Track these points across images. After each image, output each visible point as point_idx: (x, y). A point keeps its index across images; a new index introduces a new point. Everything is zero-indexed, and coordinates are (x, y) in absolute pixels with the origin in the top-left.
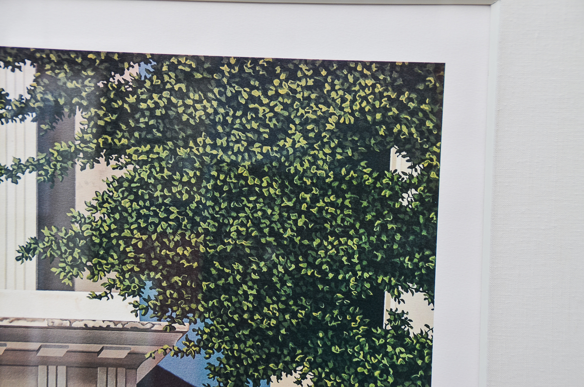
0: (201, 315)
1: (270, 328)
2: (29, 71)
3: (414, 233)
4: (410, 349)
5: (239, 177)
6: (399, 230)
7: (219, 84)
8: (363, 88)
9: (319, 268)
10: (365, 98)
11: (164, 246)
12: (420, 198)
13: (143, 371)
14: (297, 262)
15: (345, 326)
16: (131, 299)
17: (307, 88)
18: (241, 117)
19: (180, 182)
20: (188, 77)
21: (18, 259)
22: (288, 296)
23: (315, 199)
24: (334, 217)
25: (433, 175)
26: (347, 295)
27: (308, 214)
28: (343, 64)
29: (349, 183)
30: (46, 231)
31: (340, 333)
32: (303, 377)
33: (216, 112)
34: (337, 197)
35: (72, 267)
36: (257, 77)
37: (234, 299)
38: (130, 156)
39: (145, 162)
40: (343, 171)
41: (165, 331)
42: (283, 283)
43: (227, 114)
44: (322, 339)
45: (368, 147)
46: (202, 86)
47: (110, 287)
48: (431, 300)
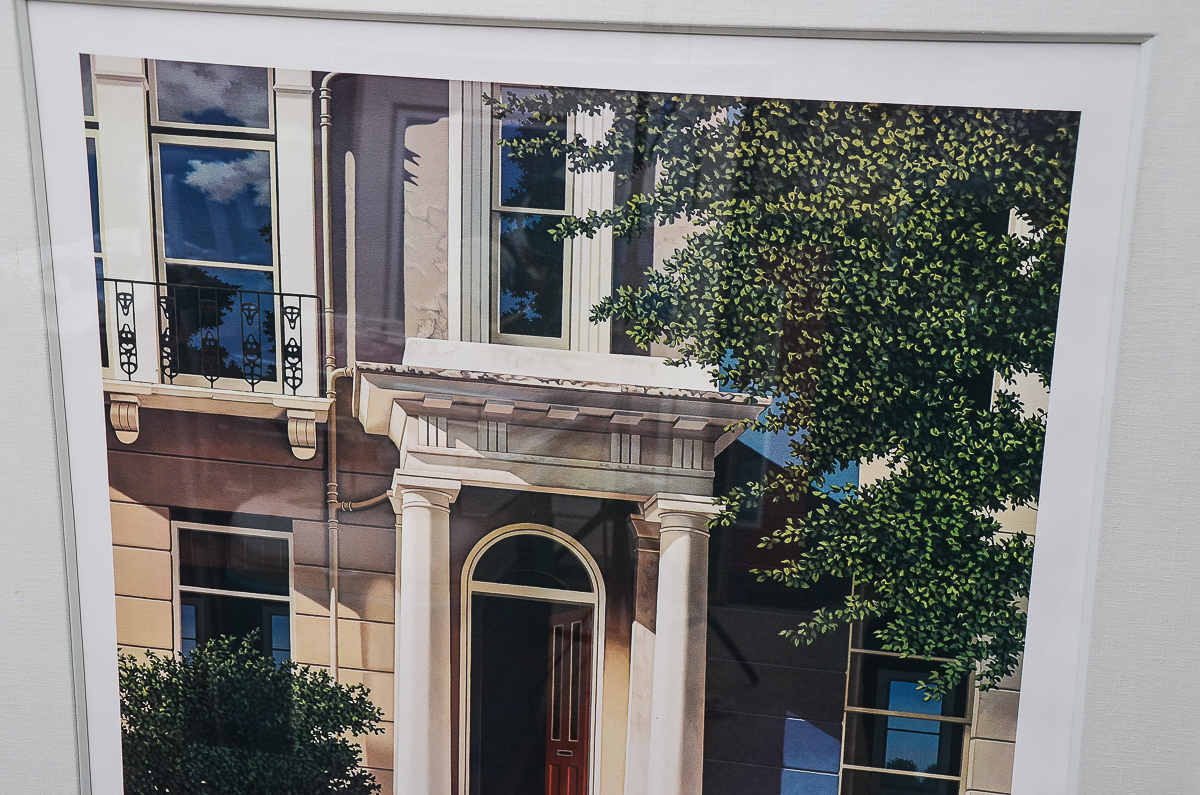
0: (786, 388)
1: (862, 406)
2: (608, 115)
3: (1032, 306)
4: (1019, 435)
5: (834, 237)
6: (1014, 303)
7: (816, 131)
8: (981, 139)
9: (920, 342)
10: (983, 151)
11: (748, 311)
12: (1040, 267)
13: (721, 446)
14: (894, 336)
15: (947, 407)
16: (710, 367)
17: (916, 138)
18: (838, 170)
19: (768, 241)
20: (777, 124)
21: (591, 320)
22: (883, 371)
23: (919, 265)
24: (940, 285)
25: (1058, 241)
26: (951, 372)
27: (910, 281)
28: (959, 111)
29: (960, 247)
30: (621, 291)
31: (941, 415)
32: (897, 459)
33: (811, 164)
34: (945, 263)
35: (648, 330)
36: (859, 124)
37: (823, 373)
38: (713, 211)
39: (730, 218)
40: (954, 234)
41: (746, 402)
42: (879, 357)
43: (823, 166)
44: (919, 420)
45: (984, 207)
46: (797, 134)
47: (688, 353)
48: (1047, 381)
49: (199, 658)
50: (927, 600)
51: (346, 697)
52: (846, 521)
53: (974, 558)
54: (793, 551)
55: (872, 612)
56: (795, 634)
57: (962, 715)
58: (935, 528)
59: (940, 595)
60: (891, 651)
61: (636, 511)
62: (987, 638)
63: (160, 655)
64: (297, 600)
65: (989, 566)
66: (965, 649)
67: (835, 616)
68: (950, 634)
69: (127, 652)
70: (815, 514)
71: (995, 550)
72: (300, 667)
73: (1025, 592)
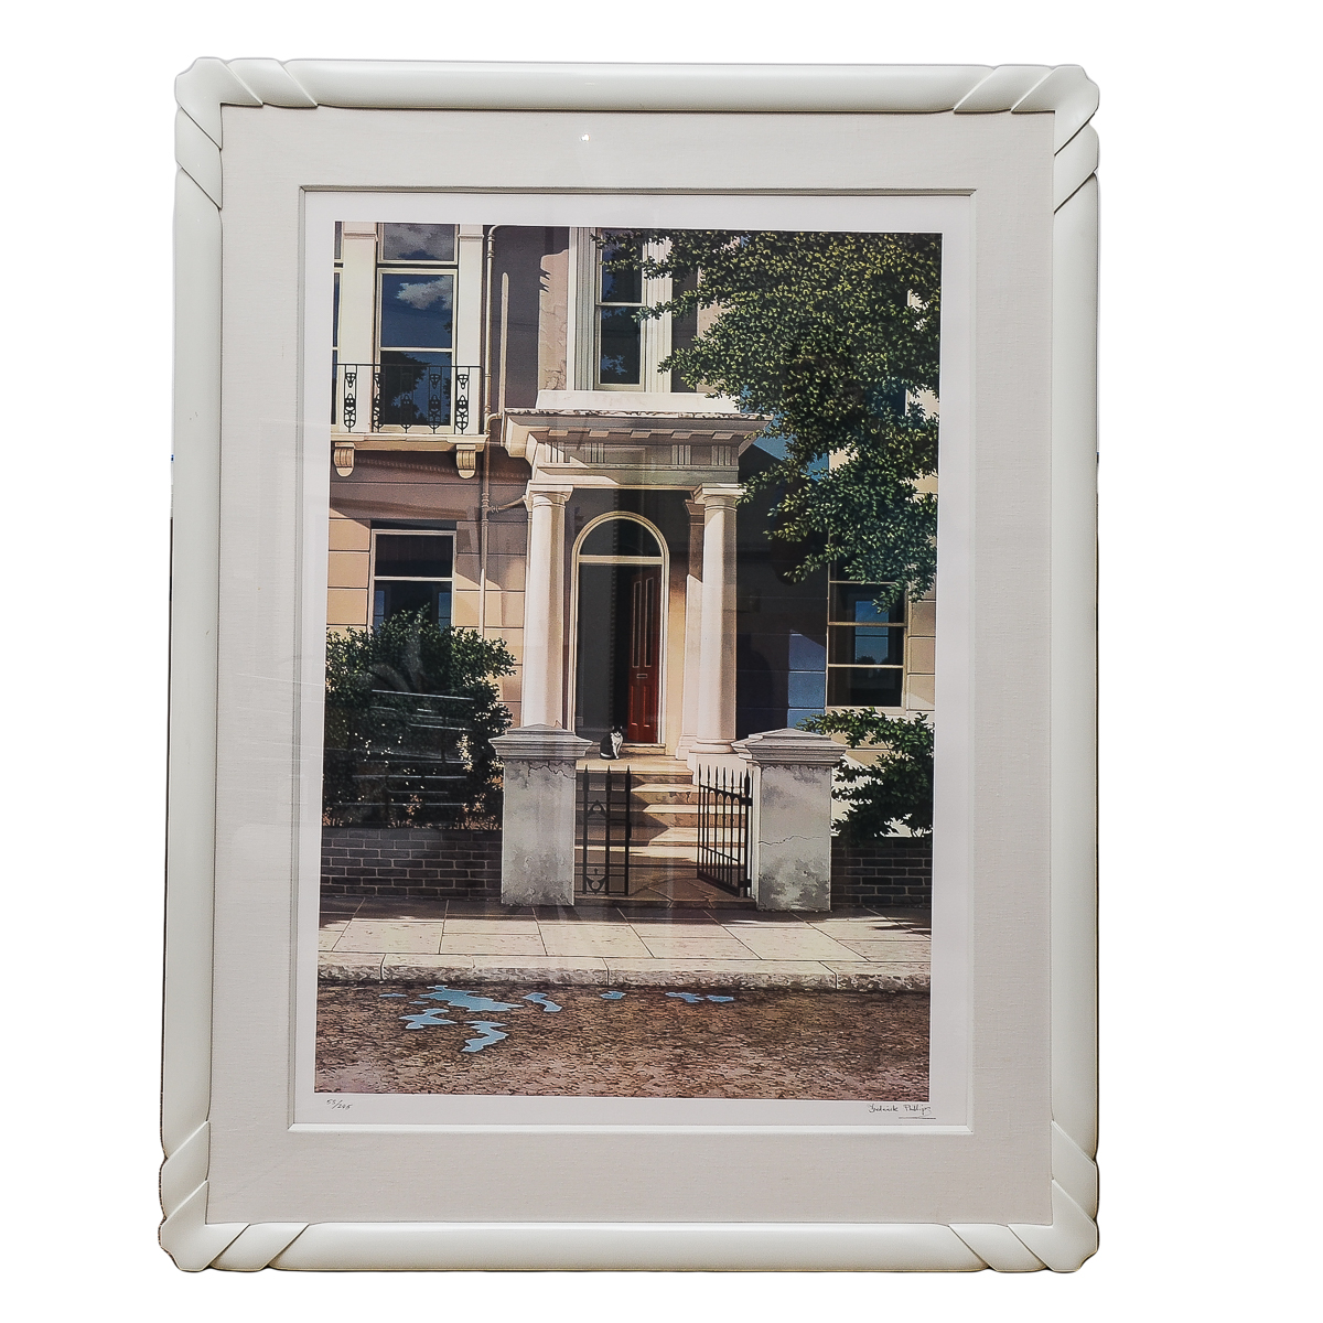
0: (782, 408)
1: (829, 417)
2: (668, 243)
3: (925, 349)
4: (924, 430)
5: (807, 312)
6: (914, 347)
7: (793, 249)
8: (888, 250)
9: (861, 374)
10: (890, 257)
11: (756, 361)
12: (927, 324)
13: (742, 449)
14: (846, 371)
15: (880, 415)
16: (734, 398)
17: (851, 251)
18: (807, 272)
19: (767, 316)
20: (771, 246)
21: (659, 371)
22: (840, 394)
23: (858, 326)
24: (871, 338)
25: (936, 309)
26: (881, 393)
27: (853, 336)
28: (875, 235)
29: (881, 315)
30: (677, 352)
31: (877, 419)
32: (852, 450)
33: (791, 268)
34: (873, 325)
35: (695, 376)
36: (818, 244)
37: (804, 397)
38: (734, 299)
39: (743, 303)
40: (876, 307)
41: (757, 419)
42: (837, 385)
43: (798, 269)
44: (863, 424)
45: (893, 290)
46: (782, 251)
47: (720, 390)
48: (937, 395)
49: (386, 629)
50: (875, 543)
51: (490, 648)
52: (822, 493)
53: (902, 512)
54: (790, 517)
55: (842, 555)
56: (793, 574)
57: (902, 621)
58: (877, 494)
59: (884, 539)
60: (855, 580)
61: (690, 498)
62: (914, 566)
63: (357, 630)
64: (457, 580)
65: (912, 517)
66: (901, 575)
67: (819, 559)
68: (891, 566)
69: (333, 630)
70: (803, 490)
71: (915, 506)
72: (457, 630)
73: (934, 533)
